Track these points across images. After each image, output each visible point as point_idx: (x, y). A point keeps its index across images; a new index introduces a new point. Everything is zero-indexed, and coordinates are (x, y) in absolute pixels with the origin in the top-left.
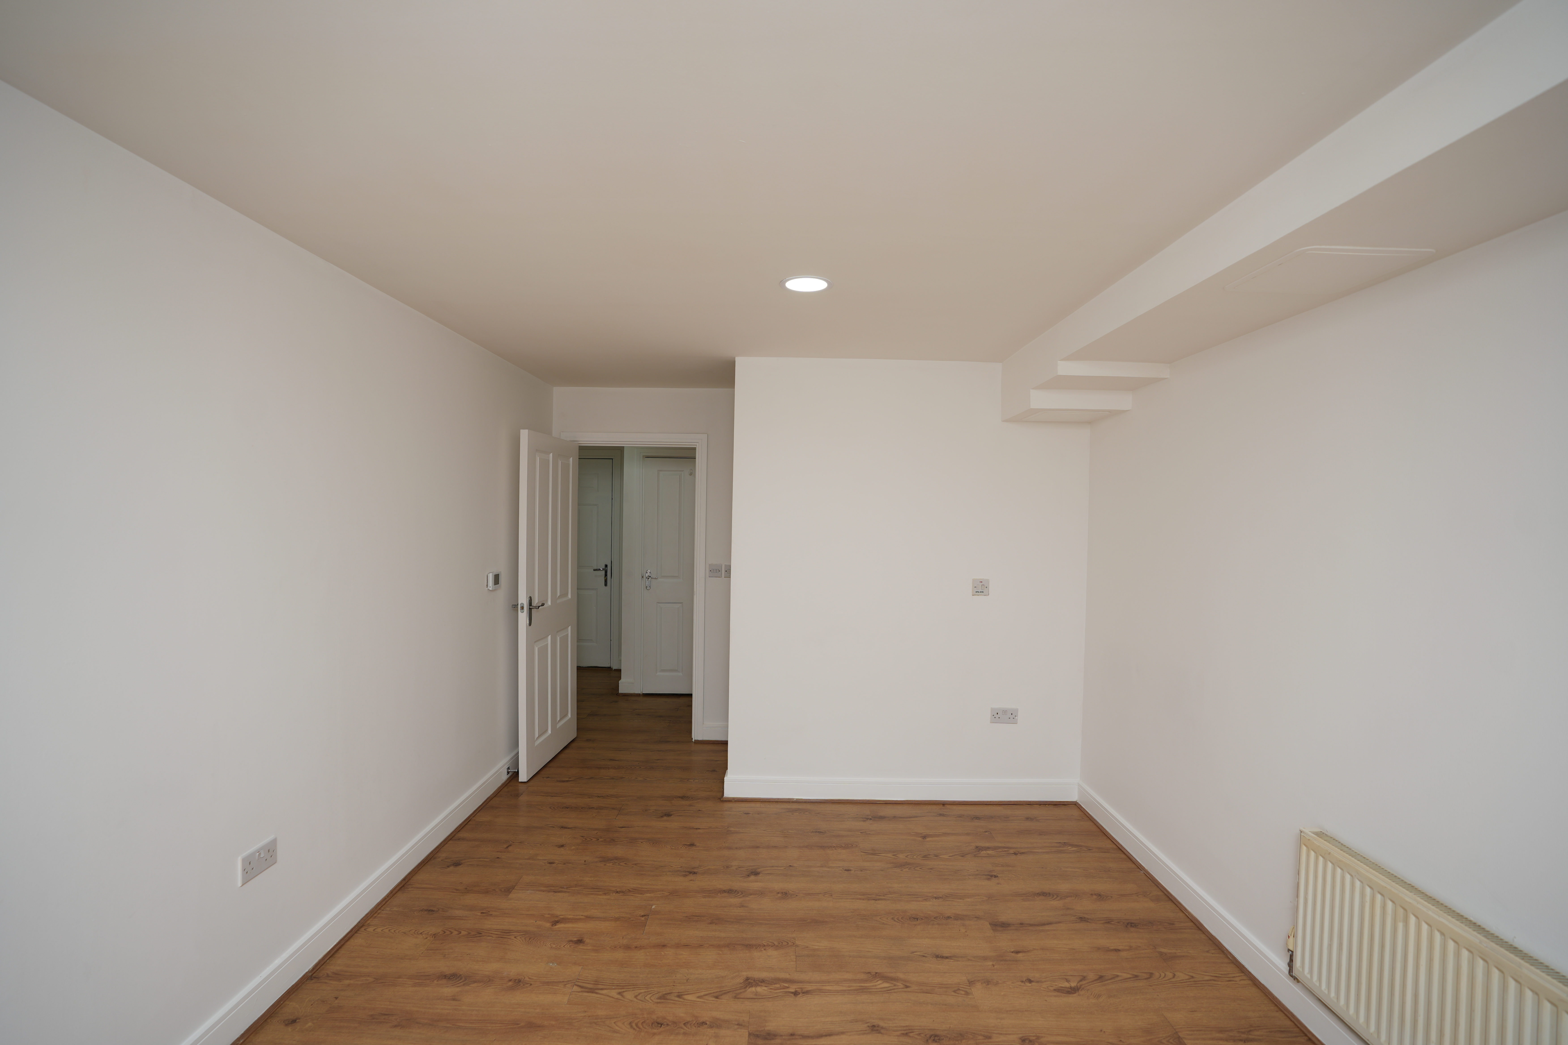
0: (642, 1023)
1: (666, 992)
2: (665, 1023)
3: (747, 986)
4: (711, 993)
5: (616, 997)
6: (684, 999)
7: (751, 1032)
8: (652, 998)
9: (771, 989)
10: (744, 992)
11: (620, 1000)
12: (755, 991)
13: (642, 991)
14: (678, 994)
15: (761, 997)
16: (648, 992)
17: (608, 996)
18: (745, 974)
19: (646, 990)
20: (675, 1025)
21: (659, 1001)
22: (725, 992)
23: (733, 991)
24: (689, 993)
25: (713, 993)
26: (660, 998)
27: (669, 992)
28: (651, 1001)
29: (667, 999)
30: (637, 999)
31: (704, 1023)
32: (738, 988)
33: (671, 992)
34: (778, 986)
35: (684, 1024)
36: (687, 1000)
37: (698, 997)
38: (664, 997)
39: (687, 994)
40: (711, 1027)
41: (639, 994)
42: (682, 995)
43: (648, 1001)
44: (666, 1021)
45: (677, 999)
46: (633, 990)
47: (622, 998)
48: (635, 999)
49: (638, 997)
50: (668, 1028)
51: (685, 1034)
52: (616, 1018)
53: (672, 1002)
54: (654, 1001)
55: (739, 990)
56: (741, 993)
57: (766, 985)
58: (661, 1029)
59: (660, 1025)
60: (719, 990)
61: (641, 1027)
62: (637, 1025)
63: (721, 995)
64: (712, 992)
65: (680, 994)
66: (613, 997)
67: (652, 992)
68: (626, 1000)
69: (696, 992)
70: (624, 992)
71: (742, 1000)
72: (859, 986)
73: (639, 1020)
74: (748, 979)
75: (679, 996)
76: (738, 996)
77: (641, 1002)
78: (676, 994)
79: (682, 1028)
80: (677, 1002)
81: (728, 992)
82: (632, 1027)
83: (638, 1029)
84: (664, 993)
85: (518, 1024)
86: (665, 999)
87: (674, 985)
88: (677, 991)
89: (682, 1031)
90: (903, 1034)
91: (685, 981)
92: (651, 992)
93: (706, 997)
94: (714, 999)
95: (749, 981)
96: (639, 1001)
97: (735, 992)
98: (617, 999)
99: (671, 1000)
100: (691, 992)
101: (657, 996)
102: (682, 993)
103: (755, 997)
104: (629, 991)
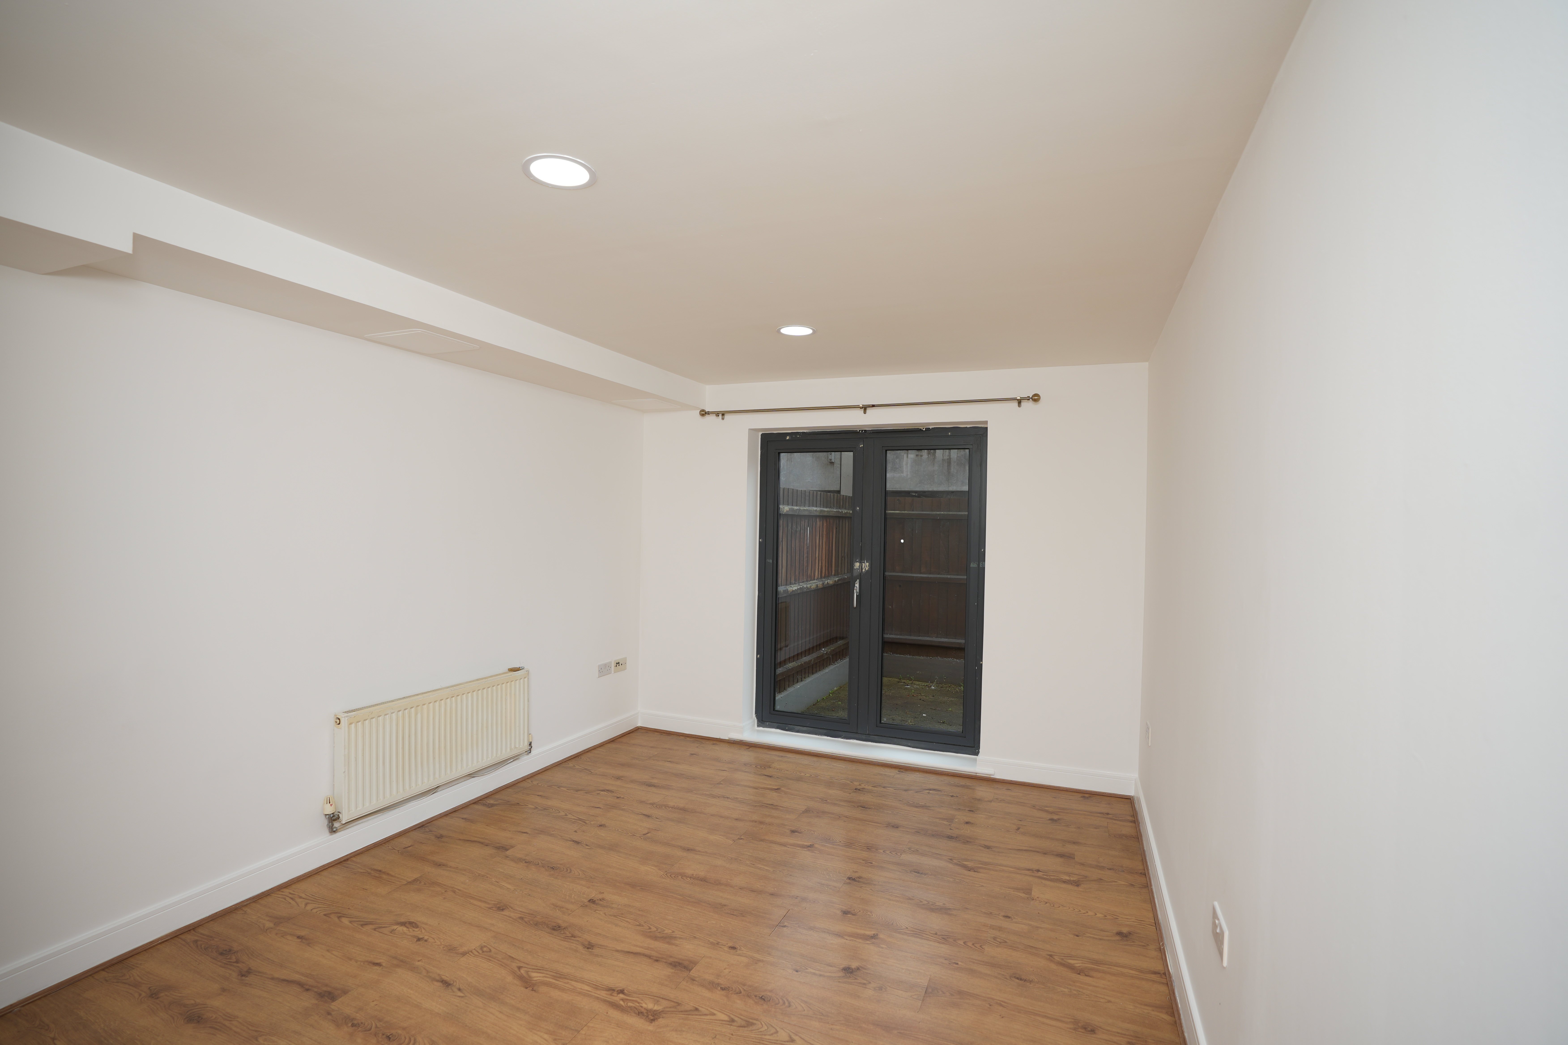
0: (778, 1004)
1: (743, 1029)
2: (757, 998)
3: (660, 1013)
4: (700, 1015)
5: (798, 1037)
6: (729, 1016)
7: (688, 972)
8: (761, 1026)
9: (639, 1003)
10: (667, 1008)
11: (794, 1033)
12: (656, 1006)
13: (767, 1037)
14: (733, 1024)
15: (655, 998)
16: (762, 1035)
17: (806, 1041)
18: (651, 1027)
19: (763, 1037)
20: (749, 994)
21: (754, 1022)
22: (684, 1013)
23: (676, 1011)
24: (721, 1022)
25: (697, 1015)
26: (752, 1024)
27: (741, 1028)
28: (763, 1023)
29: (746, 1021)
30: (776, 1029)
31: (723, 989)
32: (669, 1013)
33: (738, 1028)
34: (630, 1004)
35: (741, 993)
36: (727, 1015)
37: (714, 1014)
38: (749, 1024)
39: (724, 1021)
40: (718, 984)
41: (772, 1034)
42: (729, 1021)
43: (765, 1024)
44: (756, 1000)
45: (736, 1019)
46: (777, 1040)
47: (791, 1034)
48: (778, 1029)
49: (775, 1031)
50: (757, 994)
51: (744, 985)
52: (801, 1015)
53: (742, 1017)
54: (759, 1023)
55: (669, 1011)
56: (670, 1007)
57: (640, 1008)
58: (762, 994)
59: (763, 997)
60: (690, 1016)
61: (781, 1001)
62: (784, 1003)
63: (691, 1010)
64: (697, 1017)
65: (731, 1024)
66: (801, 1038)
67: (758, 1033)
68: (788, 1031)
69: (714, 1021)
70: (787, 1042)
71: (675, 1001)
72: (558, 980)
73: (781, 1007)
74: (652, 1020)
75: (733, 1021)
76: (676, 1004)
77: (773, 1025)
78: (735, 1024)
79: (745, 990)
80: (737, 1015)
81: (682, 1012)
82: (789, 1003)
83: (784, 999)
84: (746, 1029)
85: (900, 1033)
86: (748, 1022)
87: (732, 1035)
88: (732, 1027)
89: (745, 988)
90: (575, 937)
91: (717, 1037)
92: (760, 1033)
93: (707, 1012)
94: (700, 1009)
95: (652, 1018)
96: (775, 1027)
97: (675, 1010)
98: (797, 1035)
99: (742, 1019)
100: (718, 1022)
101: (754, 1027)
102: (728, 1023)
103: (661, 1000)
104: (781, 1041)
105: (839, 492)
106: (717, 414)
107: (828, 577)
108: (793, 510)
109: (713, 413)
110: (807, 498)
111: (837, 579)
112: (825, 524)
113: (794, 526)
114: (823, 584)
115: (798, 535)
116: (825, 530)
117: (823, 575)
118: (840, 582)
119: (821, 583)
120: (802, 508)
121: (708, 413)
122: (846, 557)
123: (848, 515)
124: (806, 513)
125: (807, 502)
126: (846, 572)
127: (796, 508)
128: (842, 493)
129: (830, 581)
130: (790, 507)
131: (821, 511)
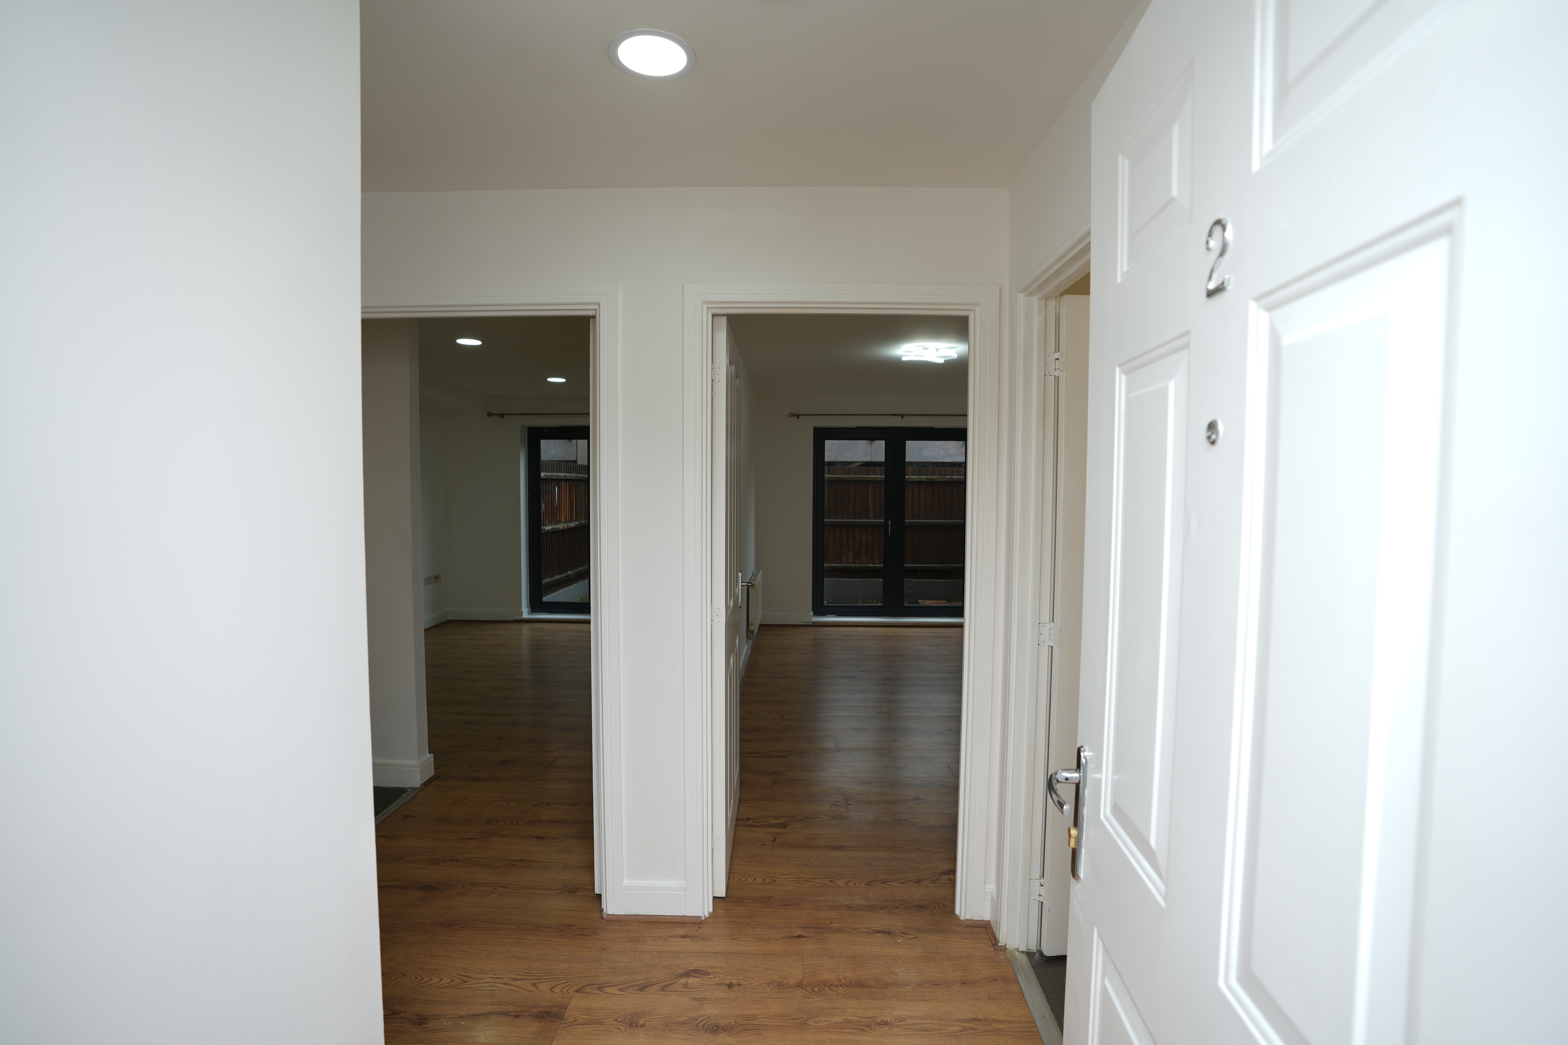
105: (576, 461)
106: (499, 415)
107: (571, 521)
108: (546, 475)
109: (496, 414)
110: (555, 467)
111: (577, 523)
112: (567, 485)
113: (547, 486)
114: (568, 526)
115: (550, 492)
116: (567, 489)
117: (567, 520)
118: (579, 526)
119: (566, 525)
120: (552, 474)
121: (493, 414)
122: (583, 508)
123: (584, 478)
124: (555, 478)
125: (555, 470)
126: (583, 519)
127: (548, 474)
128: (579, 463)
129: (572, 525)
130: (545, 473)
131: (565, 476)
